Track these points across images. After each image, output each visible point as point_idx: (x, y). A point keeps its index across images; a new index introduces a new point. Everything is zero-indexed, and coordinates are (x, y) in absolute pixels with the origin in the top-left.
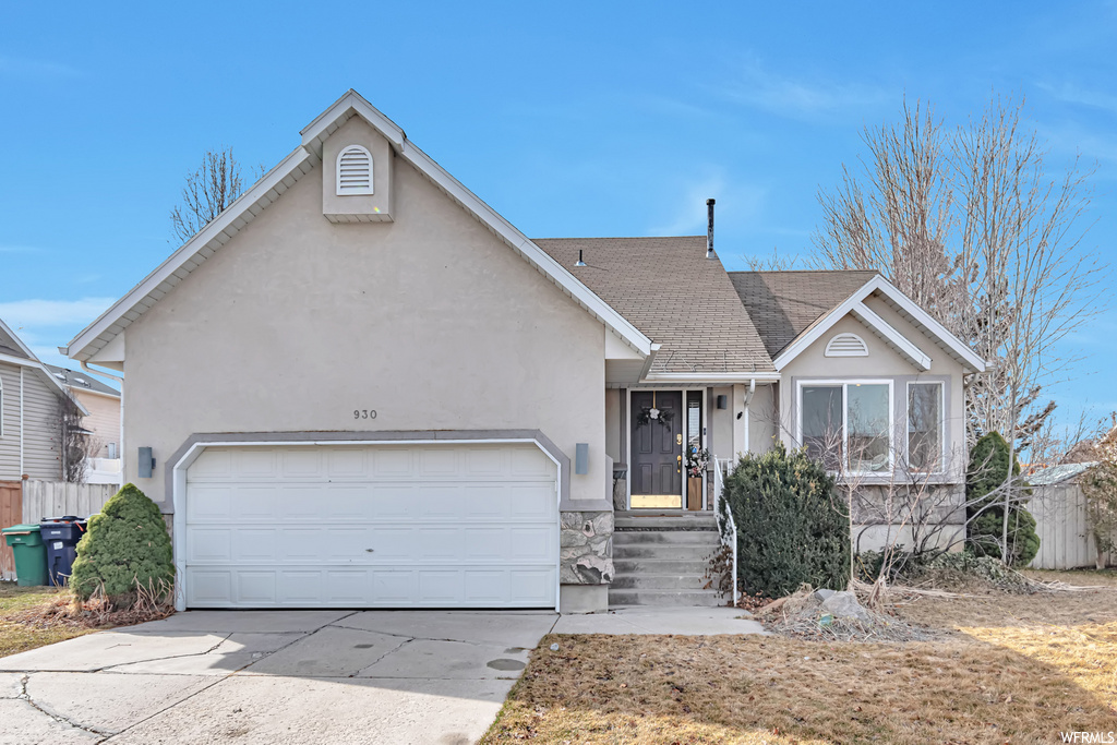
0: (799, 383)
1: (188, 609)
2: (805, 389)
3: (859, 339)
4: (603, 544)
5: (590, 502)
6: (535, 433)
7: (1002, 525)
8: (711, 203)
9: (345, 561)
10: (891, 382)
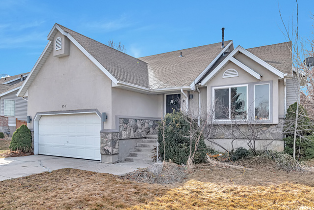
0: (213, 88)
1: (39, 154)
2: (216, 90)
3: (235, 70)
4: (110, 143)
5: (108, 130)
6: (96, 110)
7: (293, 141)
8: (223, 29)
9: (63, 144)
10: (247, 85)
